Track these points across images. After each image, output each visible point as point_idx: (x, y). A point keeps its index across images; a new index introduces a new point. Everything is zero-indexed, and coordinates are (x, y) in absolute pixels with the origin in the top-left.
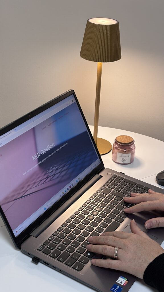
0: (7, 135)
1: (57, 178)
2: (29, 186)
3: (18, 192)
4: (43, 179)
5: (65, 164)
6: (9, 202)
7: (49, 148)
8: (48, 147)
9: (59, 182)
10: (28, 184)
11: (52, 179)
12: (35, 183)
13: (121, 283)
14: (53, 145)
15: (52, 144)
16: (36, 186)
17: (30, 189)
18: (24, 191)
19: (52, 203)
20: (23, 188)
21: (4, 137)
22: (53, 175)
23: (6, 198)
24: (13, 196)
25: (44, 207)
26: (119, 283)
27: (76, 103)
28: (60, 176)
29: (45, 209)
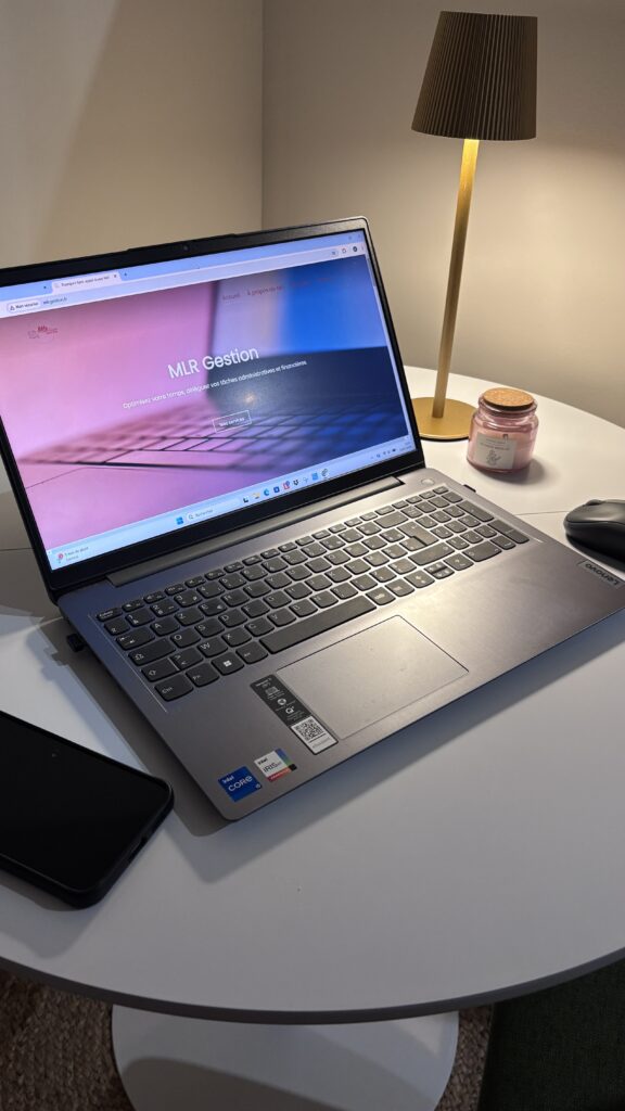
0: (90, 281)
1: (237, 451)
2: (143, 438)
3: (102, 444)
4: (193, 436)
5: (283, 418)
6: (59, 462)
7: (235, 357)
8: (232, 355)
9: (233, 467)
10: (144, 433)
11: (220, 449)
12: (164, 438)
13: (266, 769)
14: (253, 353)
15: (250, 351)
16: (163, 450)
17: (141, 450)
18: (119, 449)
19: (211, 511)
20: (122, 438)
21: (80, 283)
22: (228, 438)
23: (61, 449)
24: (82, 450)
25: (178, 516)
26: (261, 767)
27: (367, 257)
28: (248, 449)
29: (180, 521)
